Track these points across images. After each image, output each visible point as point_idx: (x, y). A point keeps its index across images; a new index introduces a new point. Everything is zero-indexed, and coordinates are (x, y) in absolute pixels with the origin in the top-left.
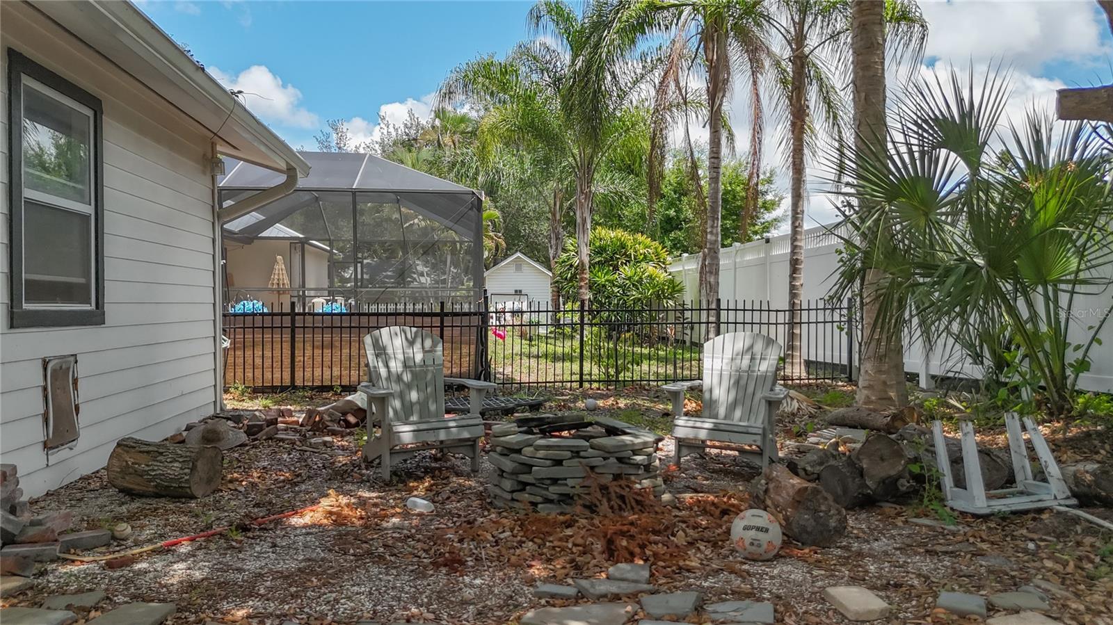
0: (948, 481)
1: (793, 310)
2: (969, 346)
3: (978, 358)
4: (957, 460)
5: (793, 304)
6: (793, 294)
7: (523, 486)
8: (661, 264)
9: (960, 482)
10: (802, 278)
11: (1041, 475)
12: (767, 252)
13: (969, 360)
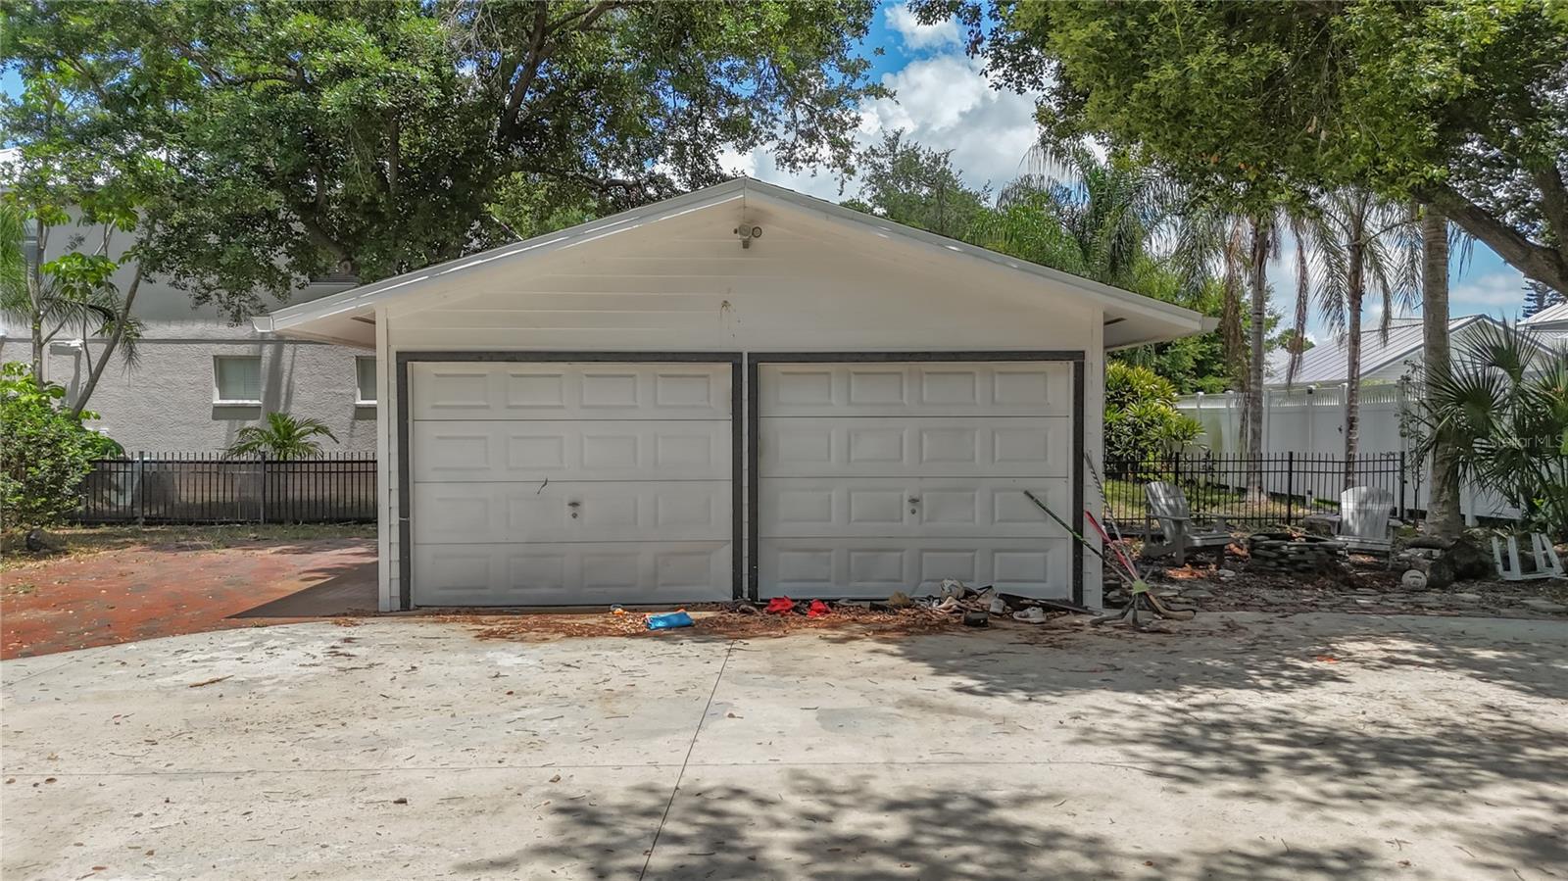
0: (1500, 568)
1: (1350, 461)
2: (1511, 495)
3: (1515, 503)
4: (1506, 558)
5: (1349, 456)
6: (1350, 445)
7: (1281, 565)
8: (1168, 400)
9: (1507, 568)
10: (1359, 434)
11: (1550, 565)
12: (1310, 403)
13: (1509, 504)
